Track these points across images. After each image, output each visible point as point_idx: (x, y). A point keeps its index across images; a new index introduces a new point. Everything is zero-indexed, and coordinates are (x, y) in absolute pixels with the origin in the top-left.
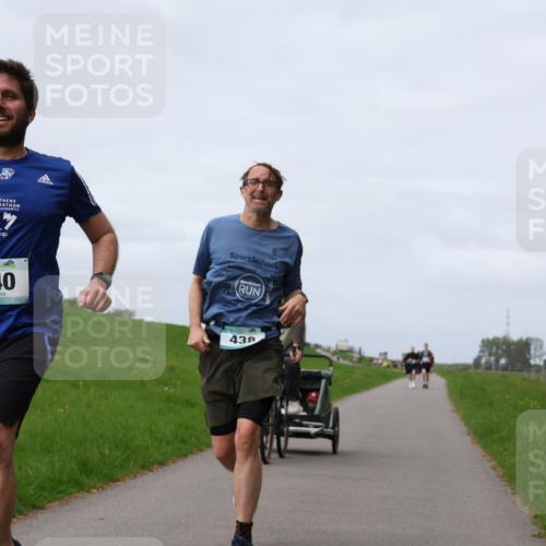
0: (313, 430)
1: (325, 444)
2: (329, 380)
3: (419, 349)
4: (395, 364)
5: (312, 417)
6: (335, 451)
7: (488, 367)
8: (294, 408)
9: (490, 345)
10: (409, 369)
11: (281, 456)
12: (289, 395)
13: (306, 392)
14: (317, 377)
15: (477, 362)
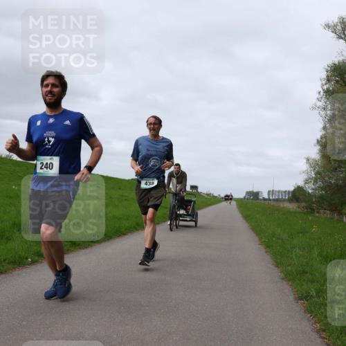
0: (188, 219)
1: (193, 224)
2: (195, 202)
3: (229, 194)
4: (223, 198)
5: (188, 215)
6: (196, 226)
7: (248, 199)
8: (182, 212)
9: (248, 193)
10: (226, 200)
11: (177, 228)
12: (180, 207)
13: (187, 206)
14: (191, 201)
15: (245, 197)
